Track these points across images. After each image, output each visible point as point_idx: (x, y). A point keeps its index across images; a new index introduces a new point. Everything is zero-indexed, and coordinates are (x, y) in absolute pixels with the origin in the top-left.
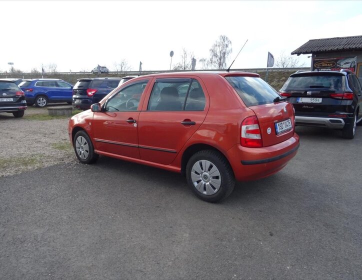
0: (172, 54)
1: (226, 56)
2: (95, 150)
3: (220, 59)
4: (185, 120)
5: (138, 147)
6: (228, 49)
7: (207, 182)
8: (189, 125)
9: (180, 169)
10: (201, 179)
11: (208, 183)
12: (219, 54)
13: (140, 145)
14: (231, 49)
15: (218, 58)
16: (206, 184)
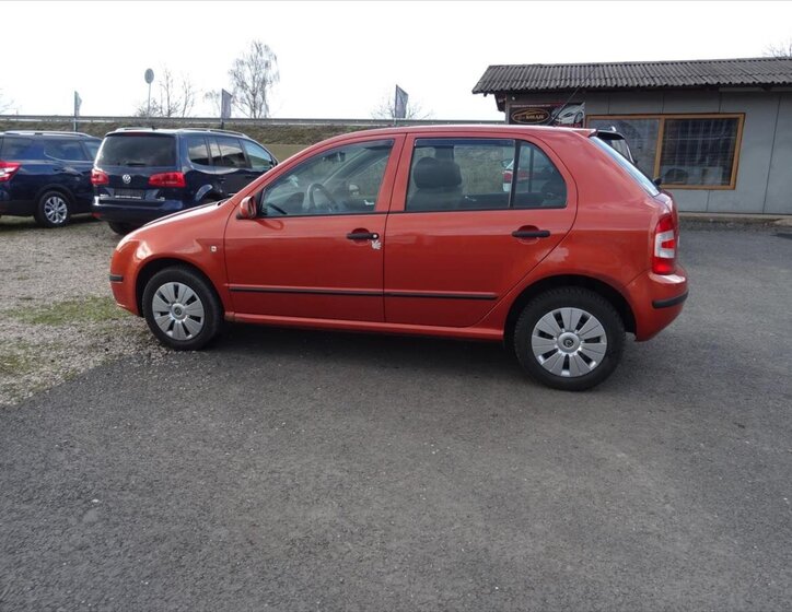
0: (149, 76)
1: (267, 87)
2: (229, 314)
3: (254, 95)
4: (523, 228)
5: (384, 295)
6: (270, 74)
7: (573, 351)
8: (534, 237)
9: (502, 333)
10: (556, 347)
11: (575, 353)
12: (250, 83)
13: (386, 291)
14: (278, 73)
15: (248, 92)
16: (571, 355)
